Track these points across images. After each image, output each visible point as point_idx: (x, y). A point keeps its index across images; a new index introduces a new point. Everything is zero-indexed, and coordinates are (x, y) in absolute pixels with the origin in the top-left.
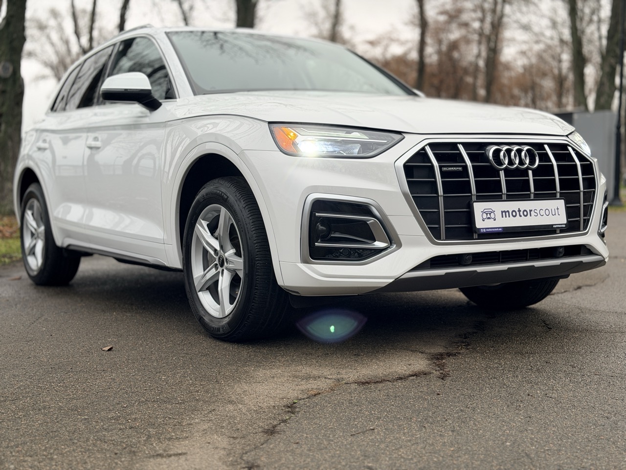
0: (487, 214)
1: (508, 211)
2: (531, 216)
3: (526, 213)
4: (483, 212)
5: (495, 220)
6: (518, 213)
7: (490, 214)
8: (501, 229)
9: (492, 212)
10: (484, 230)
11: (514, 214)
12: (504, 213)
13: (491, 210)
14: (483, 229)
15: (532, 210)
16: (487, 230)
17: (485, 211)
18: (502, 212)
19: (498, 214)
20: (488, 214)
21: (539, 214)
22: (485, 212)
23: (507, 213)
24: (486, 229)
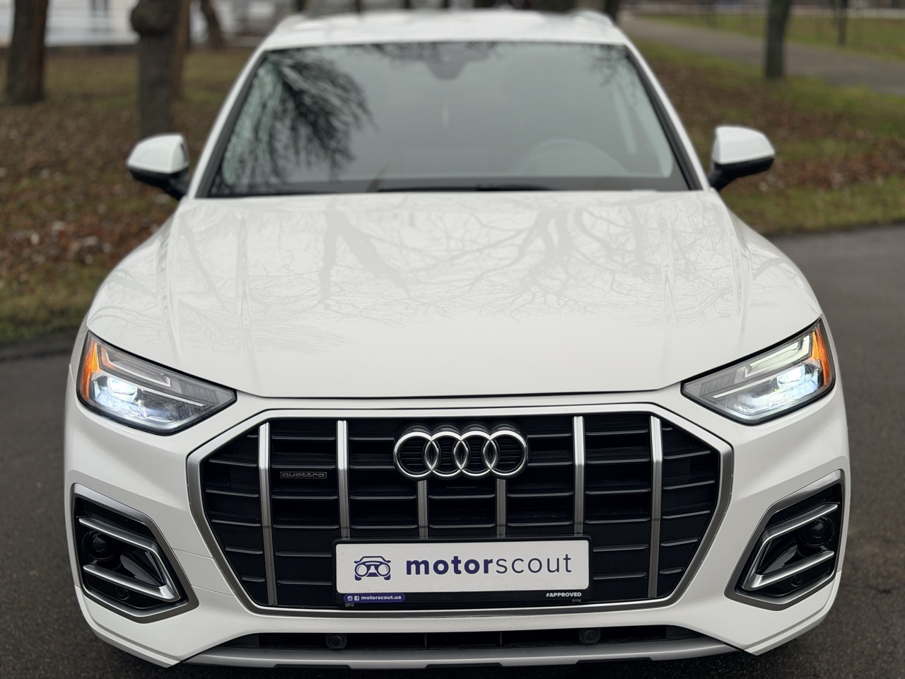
0: (369, 567)
1: (426, 563)
2: (486, 571)
3: (473, 567)
4: (358, 563)
5: (388, 578)
6: (451, 566)
7: (377, 567)
8: (400, 598)
9: (381, 563)
10: (356, 598)
11: (440, 567)
12: (414, 566)
13: (381, 560)
14: (353, 595)
15: (491, 561)
16: (363, 598)
17: (364, 560)
18: (409, 564)
19: (398, 568)
20: (373, 568)
21: (510, 568)
22: (364, 563)
23: (422, 567)
24: (360, 595)
